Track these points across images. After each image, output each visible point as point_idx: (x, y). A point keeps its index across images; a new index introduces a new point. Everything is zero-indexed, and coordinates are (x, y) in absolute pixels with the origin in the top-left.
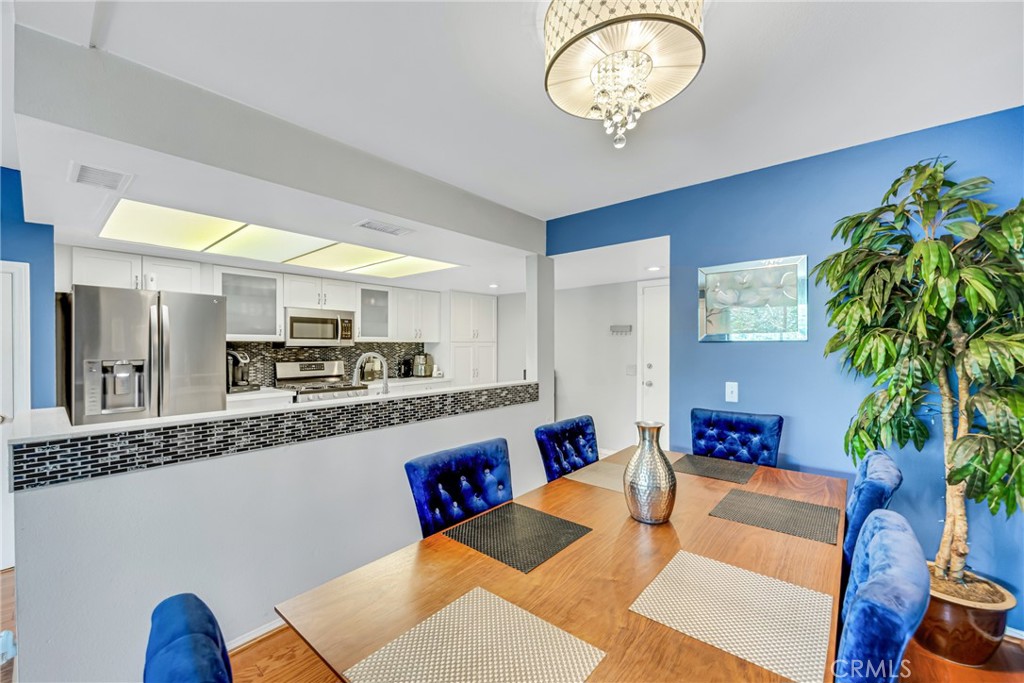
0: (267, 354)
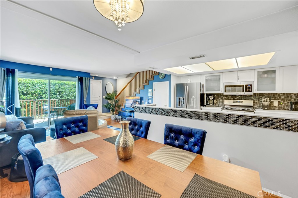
0: (223, 97)
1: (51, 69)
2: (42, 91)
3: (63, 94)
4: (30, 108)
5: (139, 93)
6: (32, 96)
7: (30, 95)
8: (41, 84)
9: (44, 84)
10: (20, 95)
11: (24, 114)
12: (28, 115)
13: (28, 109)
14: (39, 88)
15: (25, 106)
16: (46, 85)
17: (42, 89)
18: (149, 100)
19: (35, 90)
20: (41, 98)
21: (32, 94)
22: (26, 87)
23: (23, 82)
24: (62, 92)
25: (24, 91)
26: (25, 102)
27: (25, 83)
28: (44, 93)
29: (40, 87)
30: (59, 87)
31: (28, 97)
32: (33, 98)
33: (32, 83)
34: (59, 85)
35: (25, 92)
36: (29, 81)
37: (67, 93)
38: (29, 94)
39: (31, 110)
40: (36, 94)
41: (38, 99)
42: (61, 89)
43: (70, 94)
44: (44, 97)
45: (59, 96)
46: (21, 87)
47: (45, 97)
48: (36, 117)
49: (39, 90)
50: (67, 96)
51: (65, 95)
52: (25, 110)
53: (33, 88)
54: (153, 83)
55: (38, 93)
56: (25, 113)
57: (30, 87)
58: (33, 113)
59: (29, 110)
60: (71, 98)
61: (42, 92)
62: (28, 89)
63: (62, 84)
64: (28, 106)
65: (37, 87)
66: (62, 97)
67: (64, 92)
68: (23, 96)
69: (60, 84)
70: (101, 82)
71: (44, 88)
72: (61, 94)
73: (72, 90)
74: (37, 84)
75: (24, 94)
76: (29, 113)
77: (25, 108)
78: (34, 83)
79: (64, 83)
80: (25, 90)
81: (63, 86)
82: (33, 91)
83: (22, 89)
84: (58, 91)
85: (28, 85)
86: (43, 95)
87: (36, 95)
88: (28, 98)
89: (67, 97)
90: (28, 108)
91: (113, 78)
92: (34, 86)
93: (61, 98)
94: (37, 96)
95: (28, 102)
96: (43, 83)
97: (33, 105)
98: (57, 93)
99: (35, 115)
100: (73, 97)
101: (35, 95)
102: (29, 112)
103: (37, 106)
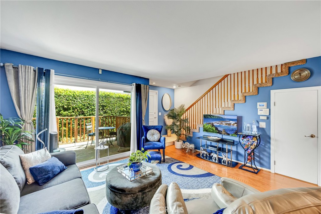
1: (100, 72)
2: (84, 105)
3: (107, 109)
4: (71, 126)
5: (233, 109)
6: (73, 112)
7: (71, 111)
8: (82, 96)
9: (87, 97)
10: (61, 110)
11: (64, 134)
12: (68, 135)
13: (68, 128)
14: (81, 102)
15: (65, 125)
16: (89, 98)
17: (85, 103)
18: (258, 122)
19: (77, 104)
20: (83, 114)
21: (73, 109)
22: (67, 100)
23: (64, 94)
24: (106, 106)
25: (65, 105)
26: (66, 119)
27: (66, 96)
28: (86, 107)
29: (82, 100)
30: (103, 100)
31: (69, 112)
32: (74, 114)
33: (74, 95)
34: (102, 98)
35: (66, 107)
36: (70, 93)
37: (111, 108)
38: (70, 109)
39: (72, 129)
40: (78, 108)
41: (79, 115)
42: (105, 102)
43: (114, 109)
44: (86, 113)
45: (102, 112)
46: (62, 100)
47: (88, 113)
48: (78, 138)
49: (80, 105)
50: (111, 111)
51: (109, 110)
52: (66, 129)
53: (74, 101)
54: (271, 90)
55: (79, 108)
56: (66, 133)
57: (71, 100)
58: (74, 132)
59: (70, 129)
60: (115, 114)
61: (84, 107)
62: (69, 103)
63: (106, 97)
64: (69, 124)
65: (79, 100)
66: (105, 112)
67: (108, 106)
68: (64, 112)
69: (104, 96)
70: (156, 94)
71: (86, 101)
72: (104, 109)
73: (116, 104)
74: (79, 96)
75: (65, 110)
76: (70, 133)
77: (66, 127)
78: (75, 96)
79: (108, 96)
80: (66, 103)
81: (107, 99)
82: (75, 106)
83: (62, 103)
84: (102, 106)
85: (69, 98)
86: (86, 111)
87: (78, 110)
88: (69, 114)
89: (112, 113)
90: (68, 126)
91: (171, 88)
92: (76, 99)
93: (104, 114)
94: (78, 112)
95: (69, 119)
96: (86, 95)
97: (74, 122)
98: (100, 107)
99: (77, 135)
100: (117, 113)
101: (76, 110)
102: (70, 131)
103: (79, 124)
